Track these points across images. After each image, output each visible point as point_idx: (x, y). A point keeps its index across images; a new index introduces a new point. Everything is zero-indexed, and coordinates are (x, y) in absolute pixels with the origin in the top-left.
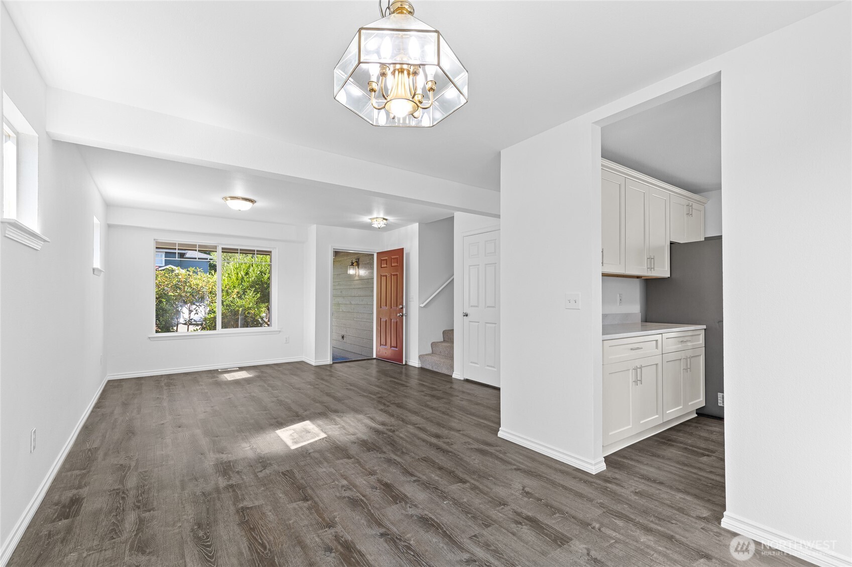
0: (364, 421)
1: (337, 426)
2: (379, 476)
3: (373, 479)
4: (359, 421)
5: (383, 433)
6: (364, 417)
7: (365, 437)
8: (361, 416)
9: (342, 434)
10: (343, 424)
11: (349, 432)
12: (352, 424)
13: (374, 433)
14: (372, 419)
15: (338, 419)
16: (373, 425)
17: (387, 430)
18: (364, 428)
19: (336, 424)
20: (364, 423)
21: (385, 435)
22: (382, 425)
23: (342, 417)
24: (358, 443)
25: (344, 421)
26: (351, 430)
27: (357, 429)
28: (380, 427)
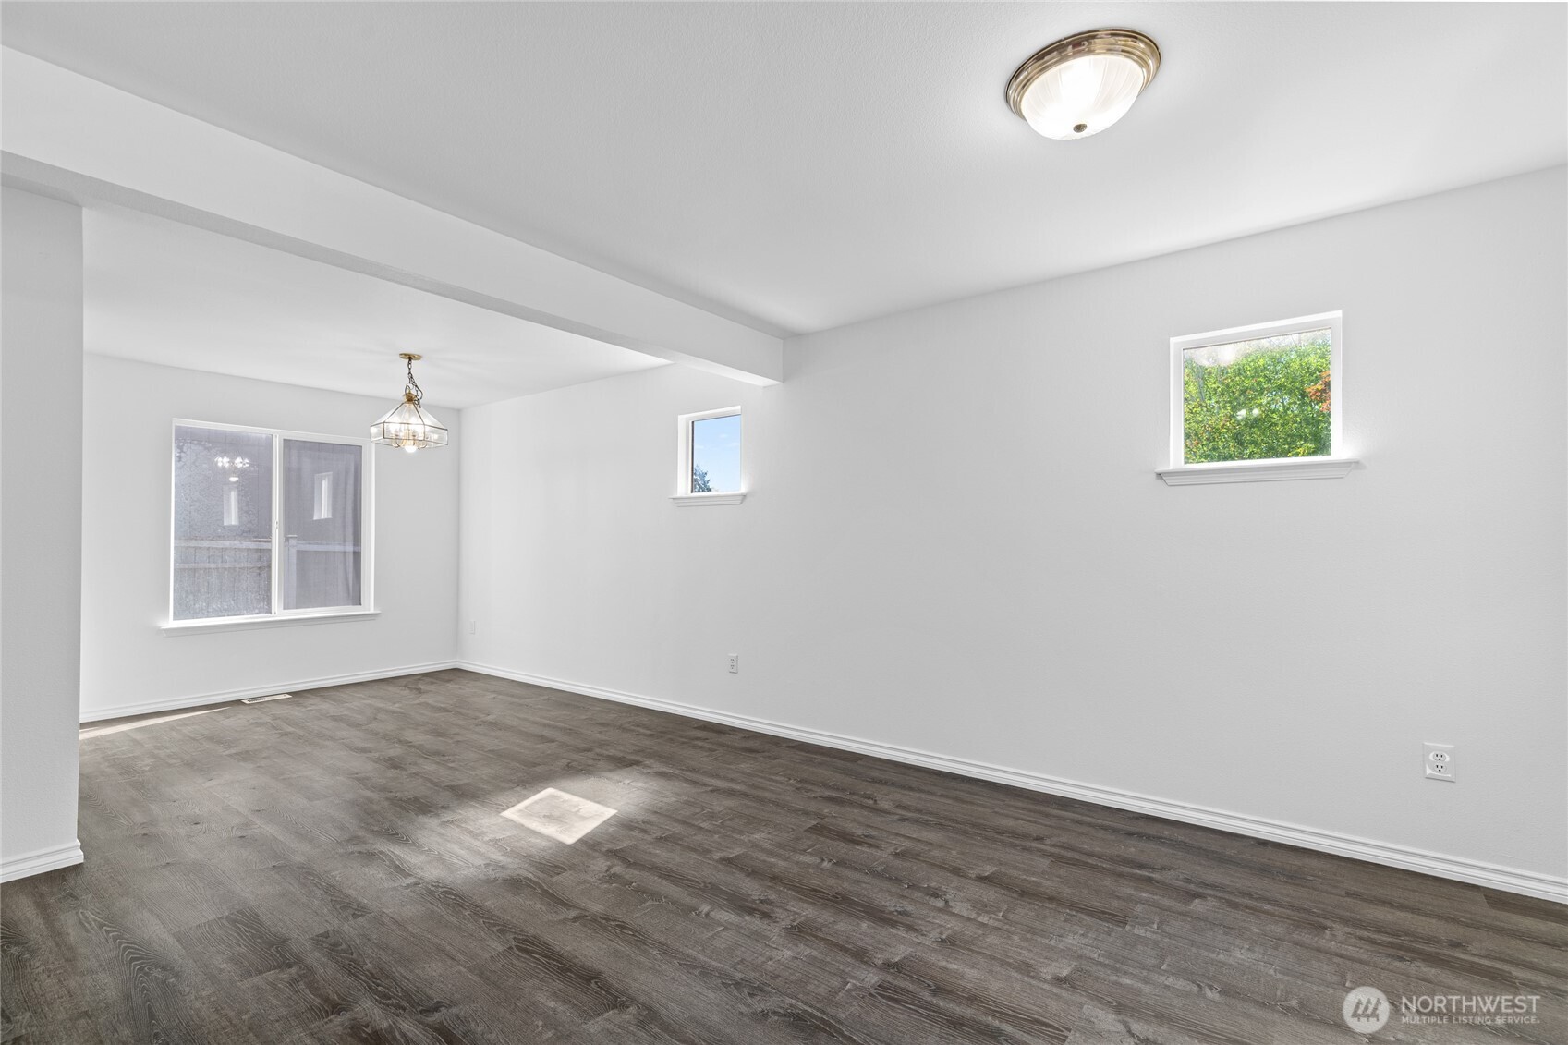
0: (423, 858)
1: (491, 836)
2: (404, 773)
3: (414, 770)
4: (440, 859)
5: (379, 833)
6: (421, 873)
7: (422, 819)
8: (432, 873)
9: (474, 821)
10: (477, 843)
11: (458, 826)
12: (456, 848)
13: (399, 831)
14: (399, 870)
15: (497, 856)
16: (398, 851)
17: (365, 843)
18: (422, 840)
19: (496, 841)
20: (423, 852)
21: (376, 829)
22: (373, 854)
23: (487, 865)
24: (436, 808)
25: (479, 853)
26: (454, 832)
27: (441, 835)
28: (382, 846)
